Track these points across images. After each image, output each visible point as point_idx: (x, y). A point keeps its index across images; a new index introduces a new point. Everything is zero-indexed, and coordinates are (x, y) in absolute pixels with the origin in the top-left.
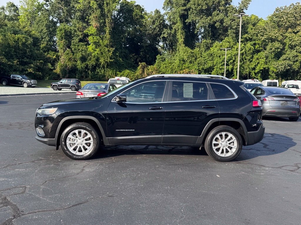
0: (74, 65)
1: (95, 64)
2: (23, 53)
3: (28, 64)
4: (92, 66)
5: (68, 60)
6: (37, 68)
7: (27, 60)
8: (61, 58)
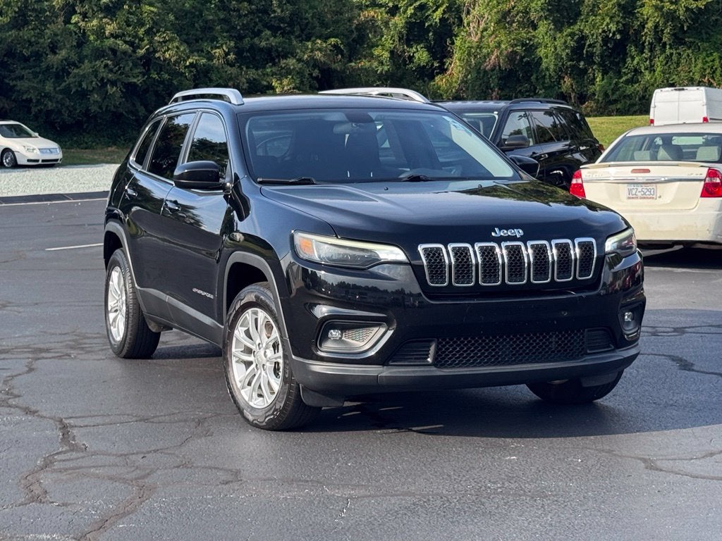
0: (523, 45)
1: (619, 31)
2: (258, 10)
3: (278, 56)
4: (606, 40)
5: (498, 22)
6: (316, 73)
7: (274, 41)
8: (470, 17)
